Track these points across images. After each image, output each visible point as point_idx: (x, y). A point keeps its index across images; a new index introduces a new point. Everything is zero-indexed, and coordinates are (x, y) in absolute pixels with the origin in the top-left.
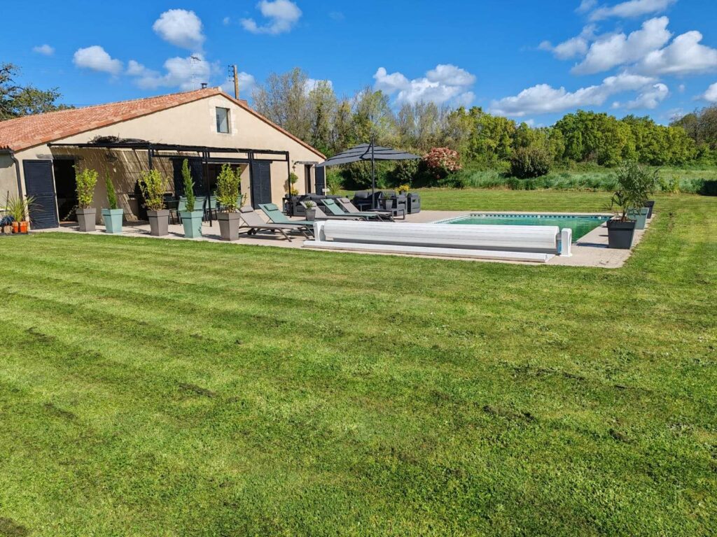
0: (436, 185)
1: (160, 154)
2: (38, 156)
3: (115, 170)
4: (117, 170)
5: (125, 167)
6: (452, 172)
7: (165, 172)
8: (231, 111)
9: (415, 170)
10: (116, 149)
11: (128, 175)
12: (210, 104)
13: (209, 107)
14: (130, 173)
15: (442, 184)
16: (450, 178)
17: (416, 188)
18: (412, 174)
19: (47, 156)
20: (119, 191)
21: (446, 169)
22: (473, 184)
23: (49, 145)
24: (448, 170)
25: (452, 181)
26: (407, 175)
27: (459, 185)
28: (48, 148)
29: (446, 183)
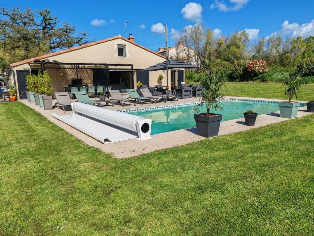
0: (252, 79)
1: (86, 67)
2: (24, 69)
3: (62, 74)
4: (63, 74)
5: (67, 73)
6: (261, 73)
7: (89, 75)
8: (127, 46)
9: (241, 72)
10: (62, 65)
11: (68, 76)
12: (114, 43)
13: (114, 44)
14: (70, 76)
15: (255, 80)
16: (260, 76)
17: (241, 82)
18: (240, 74)
19: (28, 69)
20: (64, 83)
21: (257, 71)
22: (272, 80)
23: (29, 64)
24: (259, 72)
25: (261, 78)
26: (237, 75)
27: (264, 80)
28: (29, 65)
29: (257, 79)
